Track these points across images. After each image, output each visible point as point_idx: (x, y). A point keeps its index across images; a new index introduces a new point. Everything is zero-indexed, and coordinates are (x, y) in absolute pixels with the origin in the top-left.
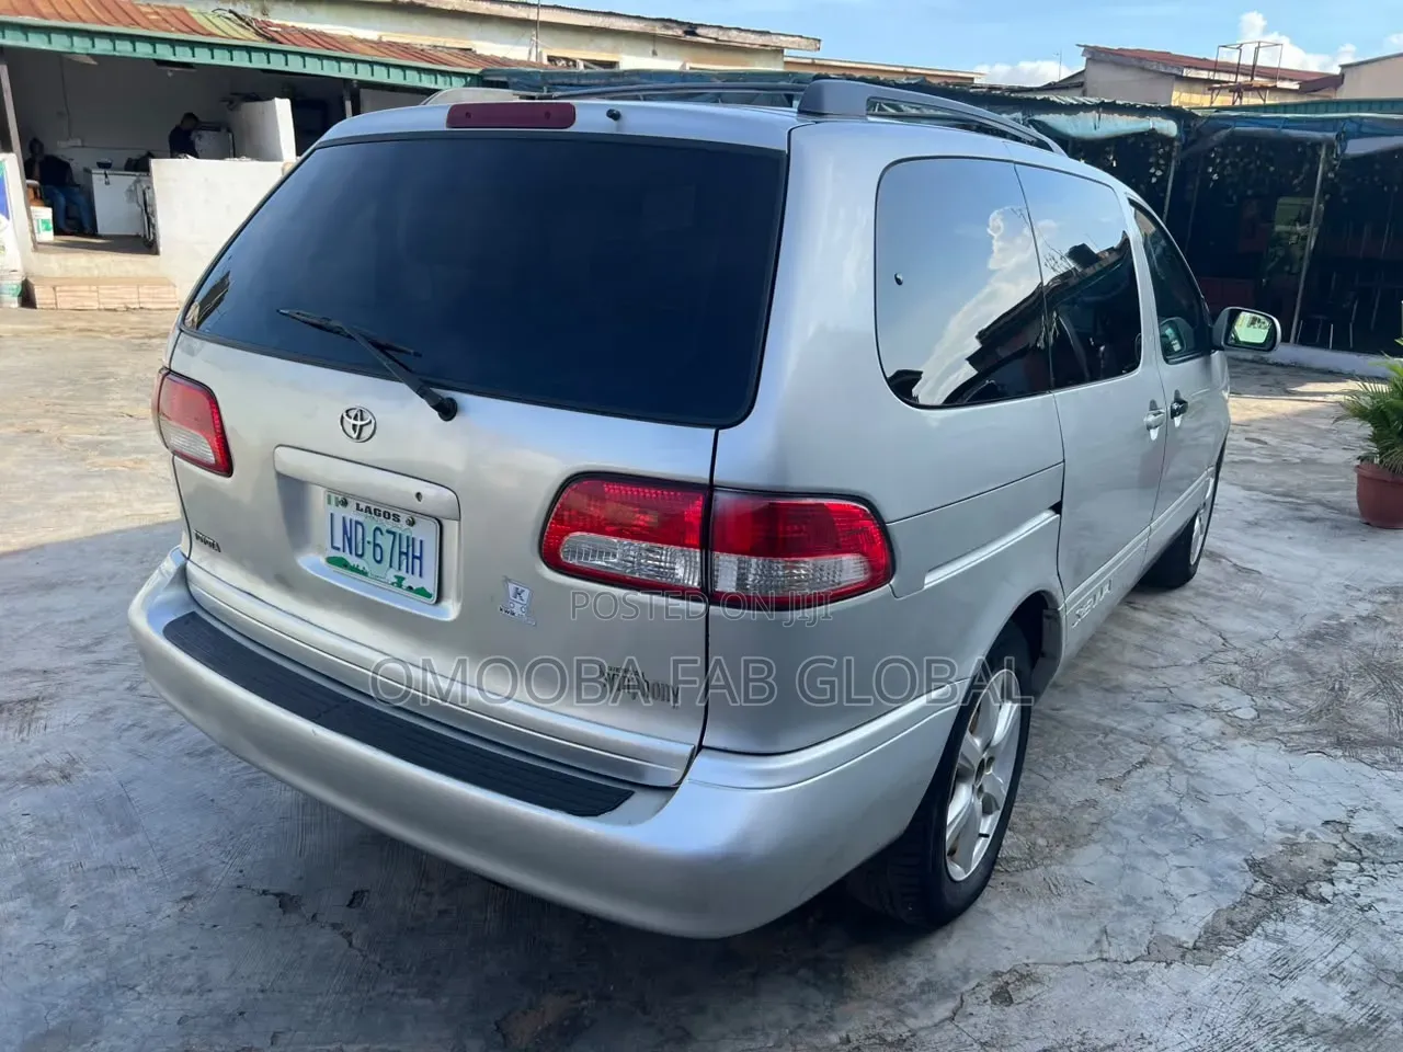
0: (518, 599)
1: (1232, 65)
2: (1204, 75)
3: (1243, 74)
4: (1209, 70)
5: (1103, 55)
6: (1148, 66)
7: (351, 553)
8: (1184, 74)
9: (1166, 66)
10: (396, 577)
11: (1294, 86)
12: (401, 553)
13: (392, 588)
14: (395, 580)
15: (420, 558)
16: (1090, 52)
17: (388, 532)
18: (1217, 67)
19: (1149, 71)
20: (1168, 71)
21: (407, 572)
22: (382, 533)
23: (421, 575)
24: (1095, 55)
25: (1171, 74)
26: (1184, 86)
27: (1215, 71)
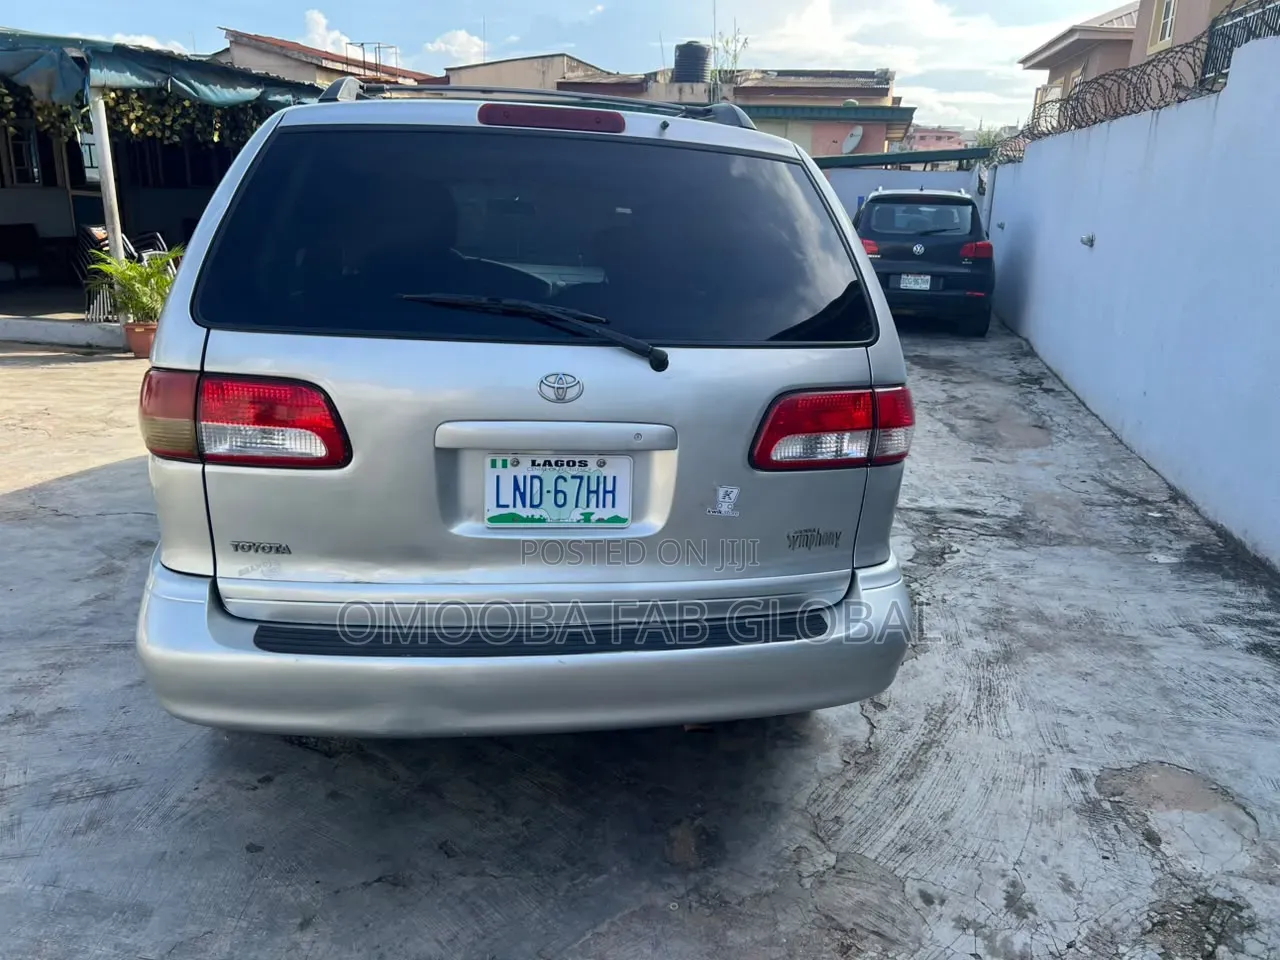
0: (727, 499)
1: (359, 62)
2: (339, 66)
3: (369, 69)
4: (343, 63)
5: (245, 39)
6: (289, 54)
7: (524, 505)
8: (324, 65)
9: (306, 56)
10: (582, 514)
11: (410, 82)
12: (589, 492)
13: (578, 525)
14: (582, 517)
15: (613, 492)
16: (233, 36)
17: (573, 477)
18: (347, 61)
19: (290, 58)
20: (309, 60)
21: (597, 506)
22: (565, 480)
23: (613, 506)
24: (237, 38)
25: (311, 63)
26: (324, 75)
27: (347, 64)
